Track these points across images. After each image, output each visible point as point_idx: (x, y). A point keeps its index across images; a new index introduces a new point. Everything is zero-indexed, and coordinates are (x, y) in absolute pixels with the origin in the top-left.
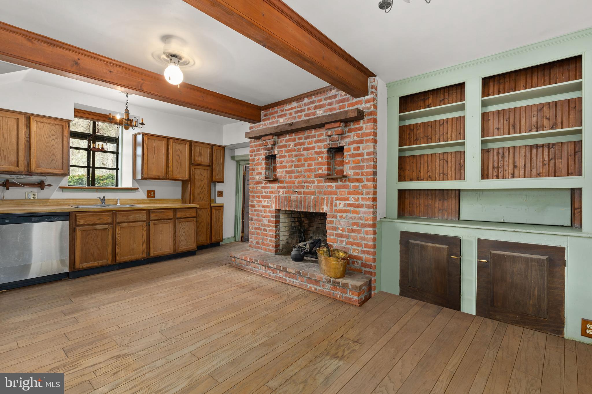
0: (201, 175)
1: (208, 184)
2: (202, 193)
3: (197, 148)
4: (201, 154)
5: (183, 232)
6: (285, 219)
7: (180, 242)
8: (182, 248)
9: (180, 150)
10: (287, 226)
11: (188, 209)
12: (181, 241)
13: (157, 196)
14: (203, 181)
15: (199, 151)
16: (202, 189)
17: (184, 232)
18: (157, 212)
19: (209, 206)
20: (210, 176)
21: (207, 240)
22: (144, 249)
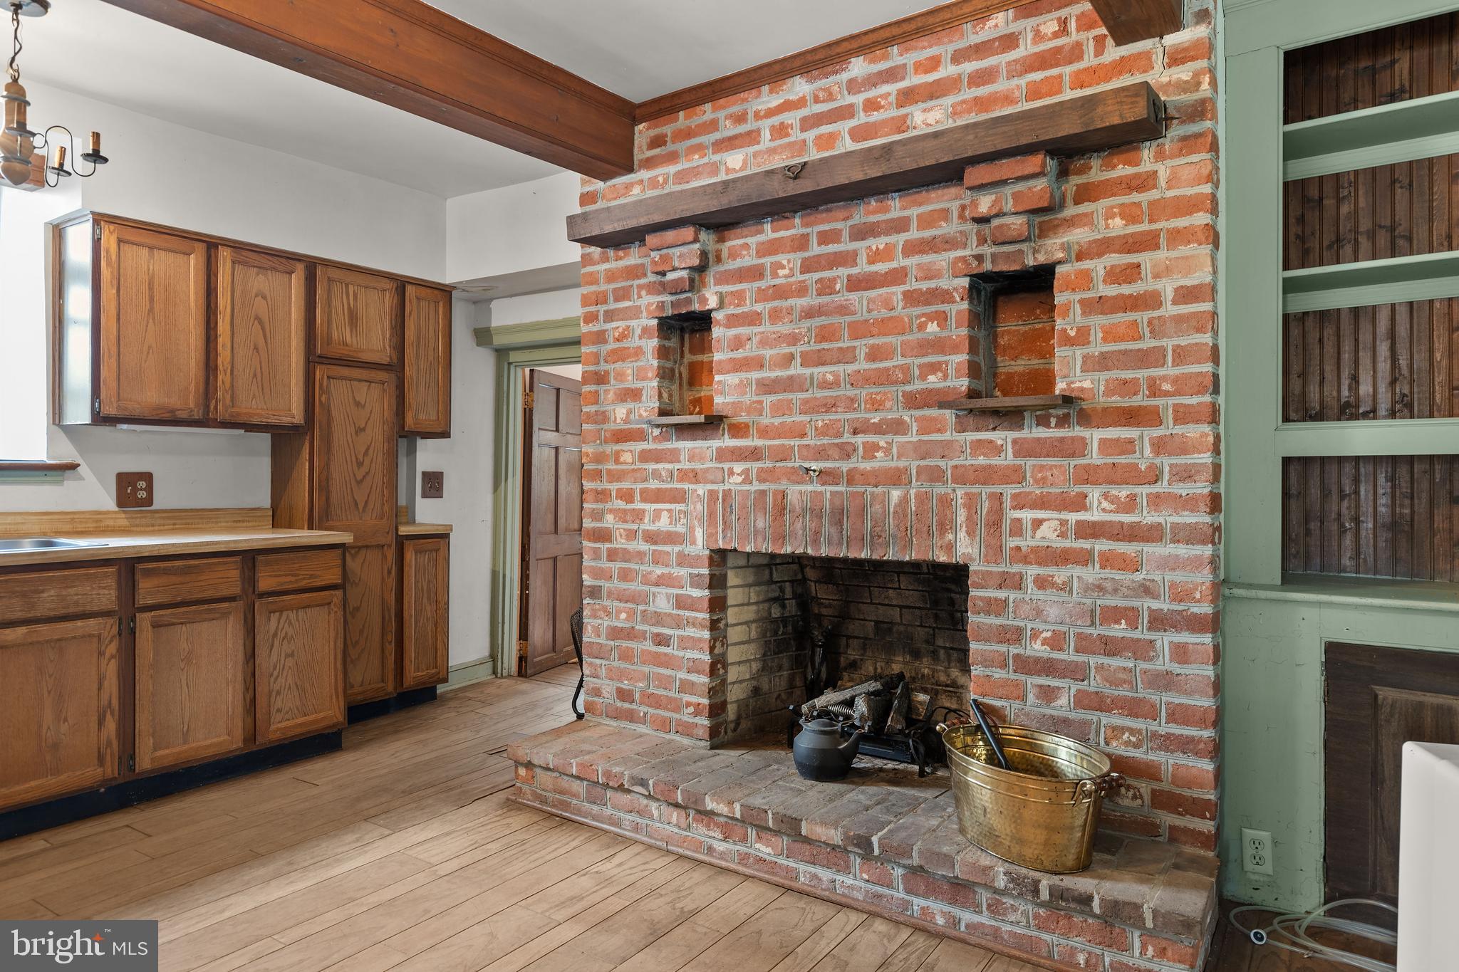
0: (358, 404)
1: (386, 445)
2: (361, 481)
3: (337, 289)
4: (353, 318)
5: (287, 656)
6: (747, 589)
7: (272, 700)
8: (279, 725)
9: (264, 297)
10: (754, 621)
11: (309, 554)
12: (278, 693)
13: (164, 498)
14: (363, 430)
15: (349, 304)
16: (360, 464)
17: (292, 655)
18: (164, 569)
19: (391, 539)
20: (394, 408)
21: (382, 681)
22: (109, 743)
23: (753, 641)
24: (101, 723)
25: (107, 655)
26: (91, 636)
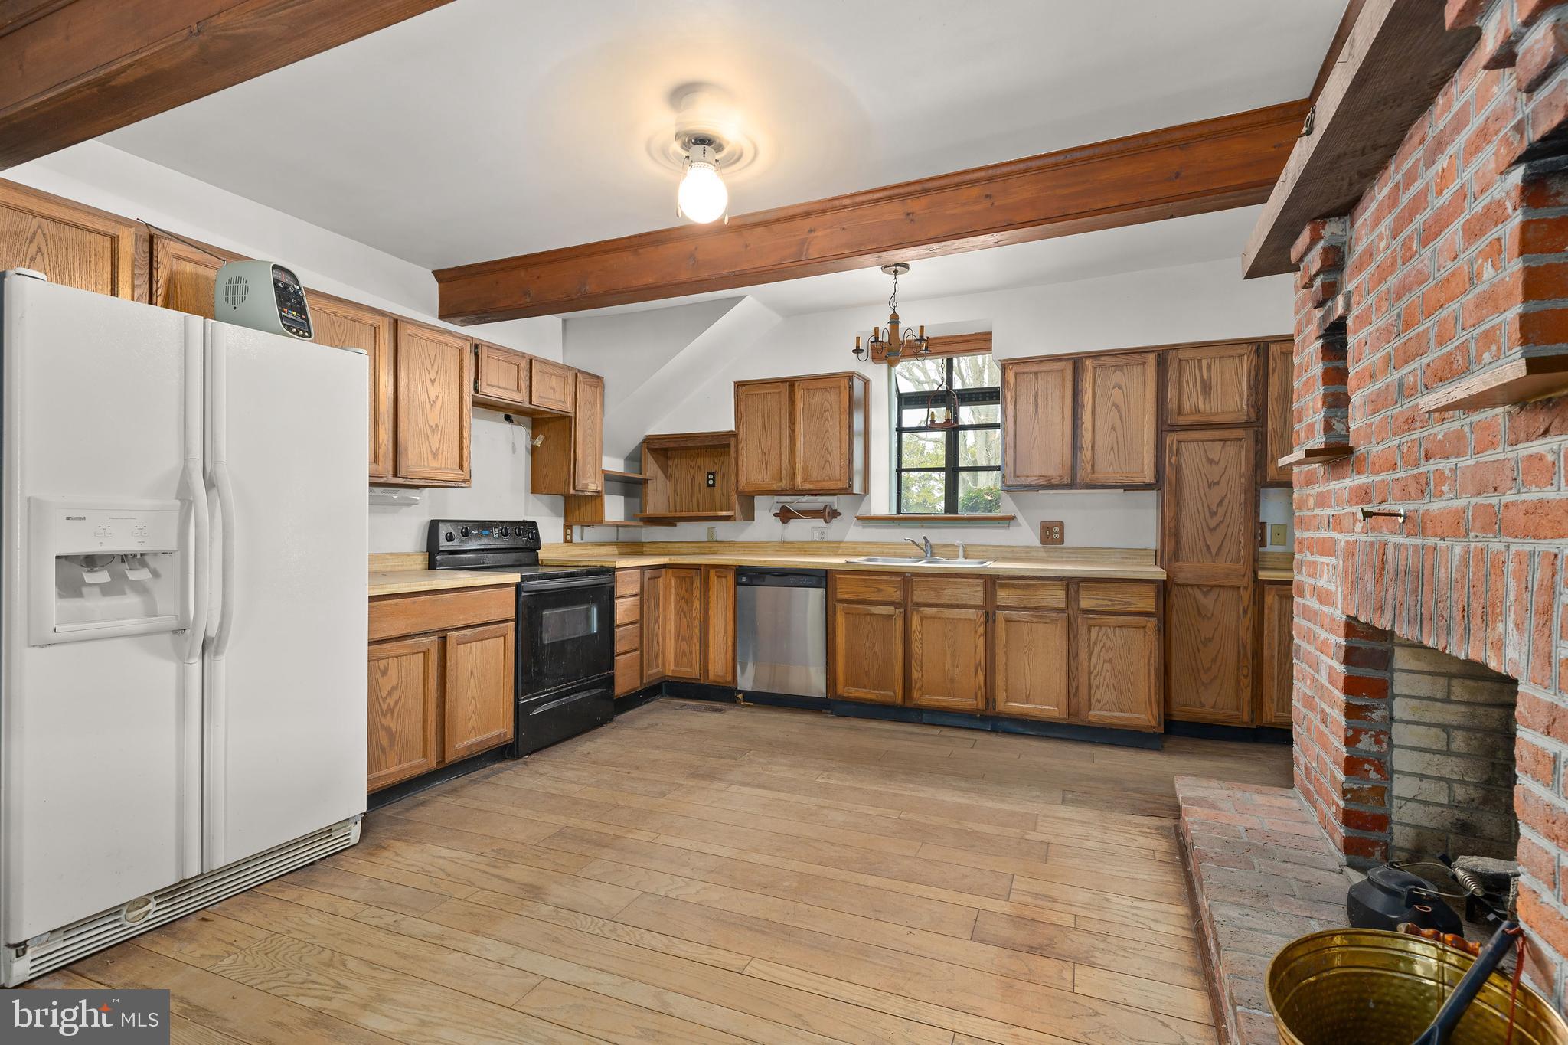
0: (1211, 461)
1: (1243, 496)
2: (1215, 529)
3: (1188, 367)
4: (1206, 388)
5: (1105, 661)
7: (1093, 692)
8: (1098, 712)
12: (1098, 687)
13: (1070, 540)
14: (1218, 483)
15: (1202, 376)
16: (1213, 514)
17: (1110, 661)
19: (1247, 581)
20: (1252, 462)
21: (1238, 710)
22: (980, 688)
23: (1458, 755)
24: (976, 673)
25: (978, 634)
26: (970, 620)
